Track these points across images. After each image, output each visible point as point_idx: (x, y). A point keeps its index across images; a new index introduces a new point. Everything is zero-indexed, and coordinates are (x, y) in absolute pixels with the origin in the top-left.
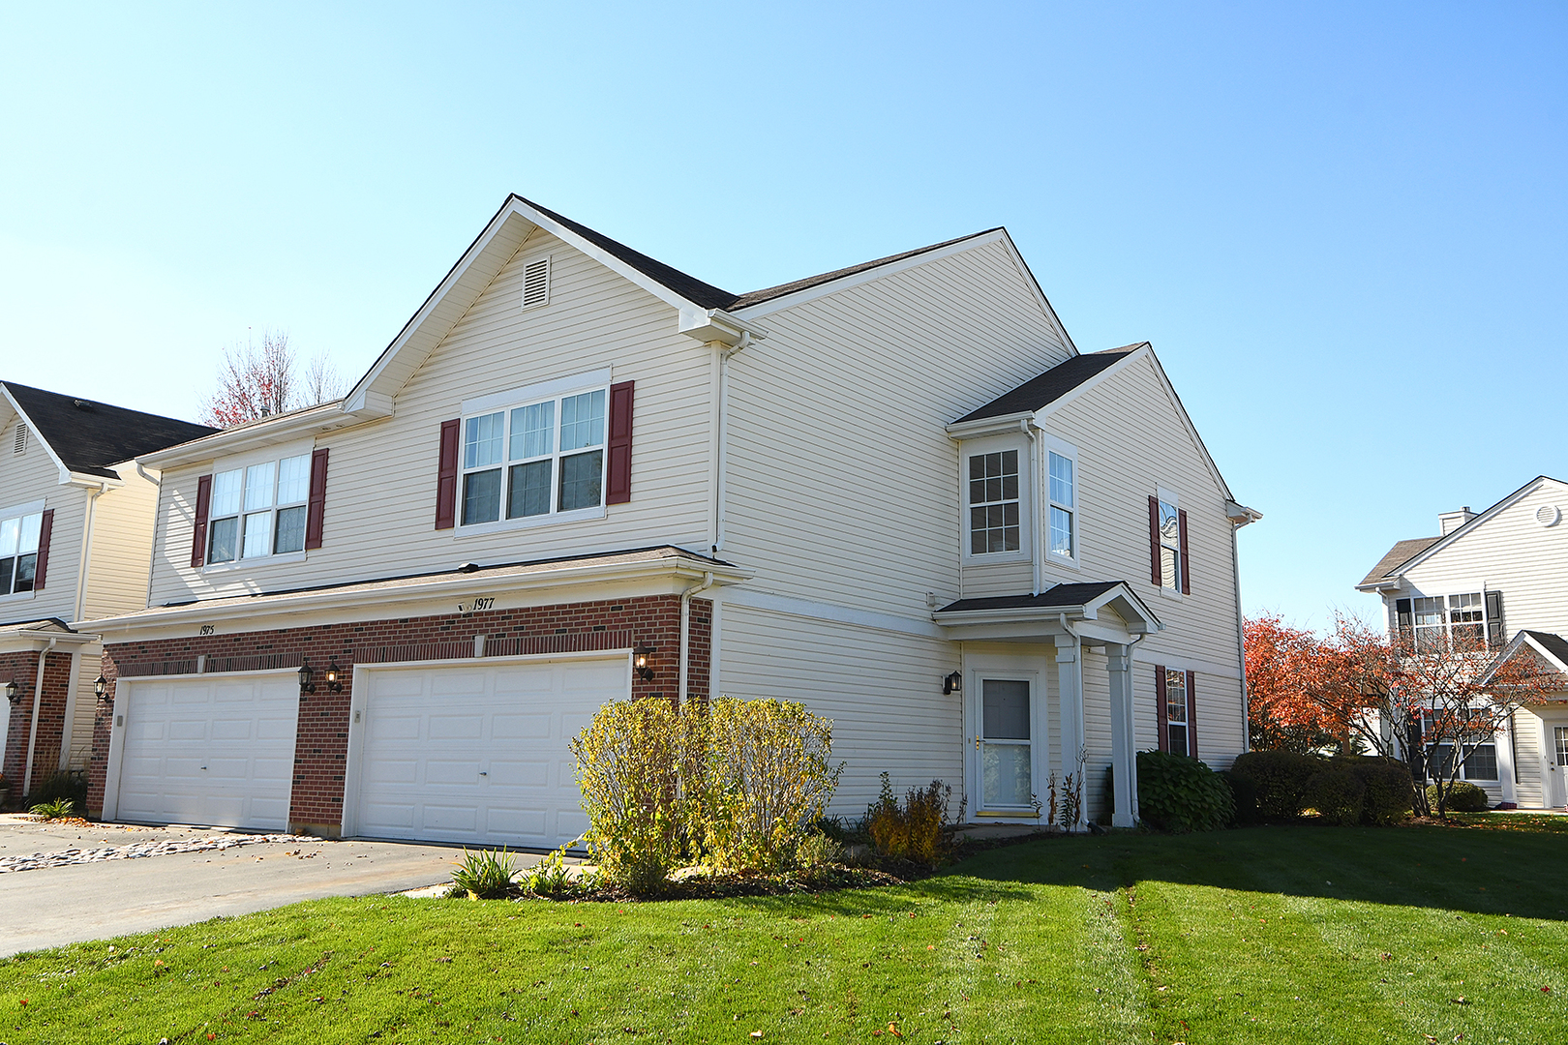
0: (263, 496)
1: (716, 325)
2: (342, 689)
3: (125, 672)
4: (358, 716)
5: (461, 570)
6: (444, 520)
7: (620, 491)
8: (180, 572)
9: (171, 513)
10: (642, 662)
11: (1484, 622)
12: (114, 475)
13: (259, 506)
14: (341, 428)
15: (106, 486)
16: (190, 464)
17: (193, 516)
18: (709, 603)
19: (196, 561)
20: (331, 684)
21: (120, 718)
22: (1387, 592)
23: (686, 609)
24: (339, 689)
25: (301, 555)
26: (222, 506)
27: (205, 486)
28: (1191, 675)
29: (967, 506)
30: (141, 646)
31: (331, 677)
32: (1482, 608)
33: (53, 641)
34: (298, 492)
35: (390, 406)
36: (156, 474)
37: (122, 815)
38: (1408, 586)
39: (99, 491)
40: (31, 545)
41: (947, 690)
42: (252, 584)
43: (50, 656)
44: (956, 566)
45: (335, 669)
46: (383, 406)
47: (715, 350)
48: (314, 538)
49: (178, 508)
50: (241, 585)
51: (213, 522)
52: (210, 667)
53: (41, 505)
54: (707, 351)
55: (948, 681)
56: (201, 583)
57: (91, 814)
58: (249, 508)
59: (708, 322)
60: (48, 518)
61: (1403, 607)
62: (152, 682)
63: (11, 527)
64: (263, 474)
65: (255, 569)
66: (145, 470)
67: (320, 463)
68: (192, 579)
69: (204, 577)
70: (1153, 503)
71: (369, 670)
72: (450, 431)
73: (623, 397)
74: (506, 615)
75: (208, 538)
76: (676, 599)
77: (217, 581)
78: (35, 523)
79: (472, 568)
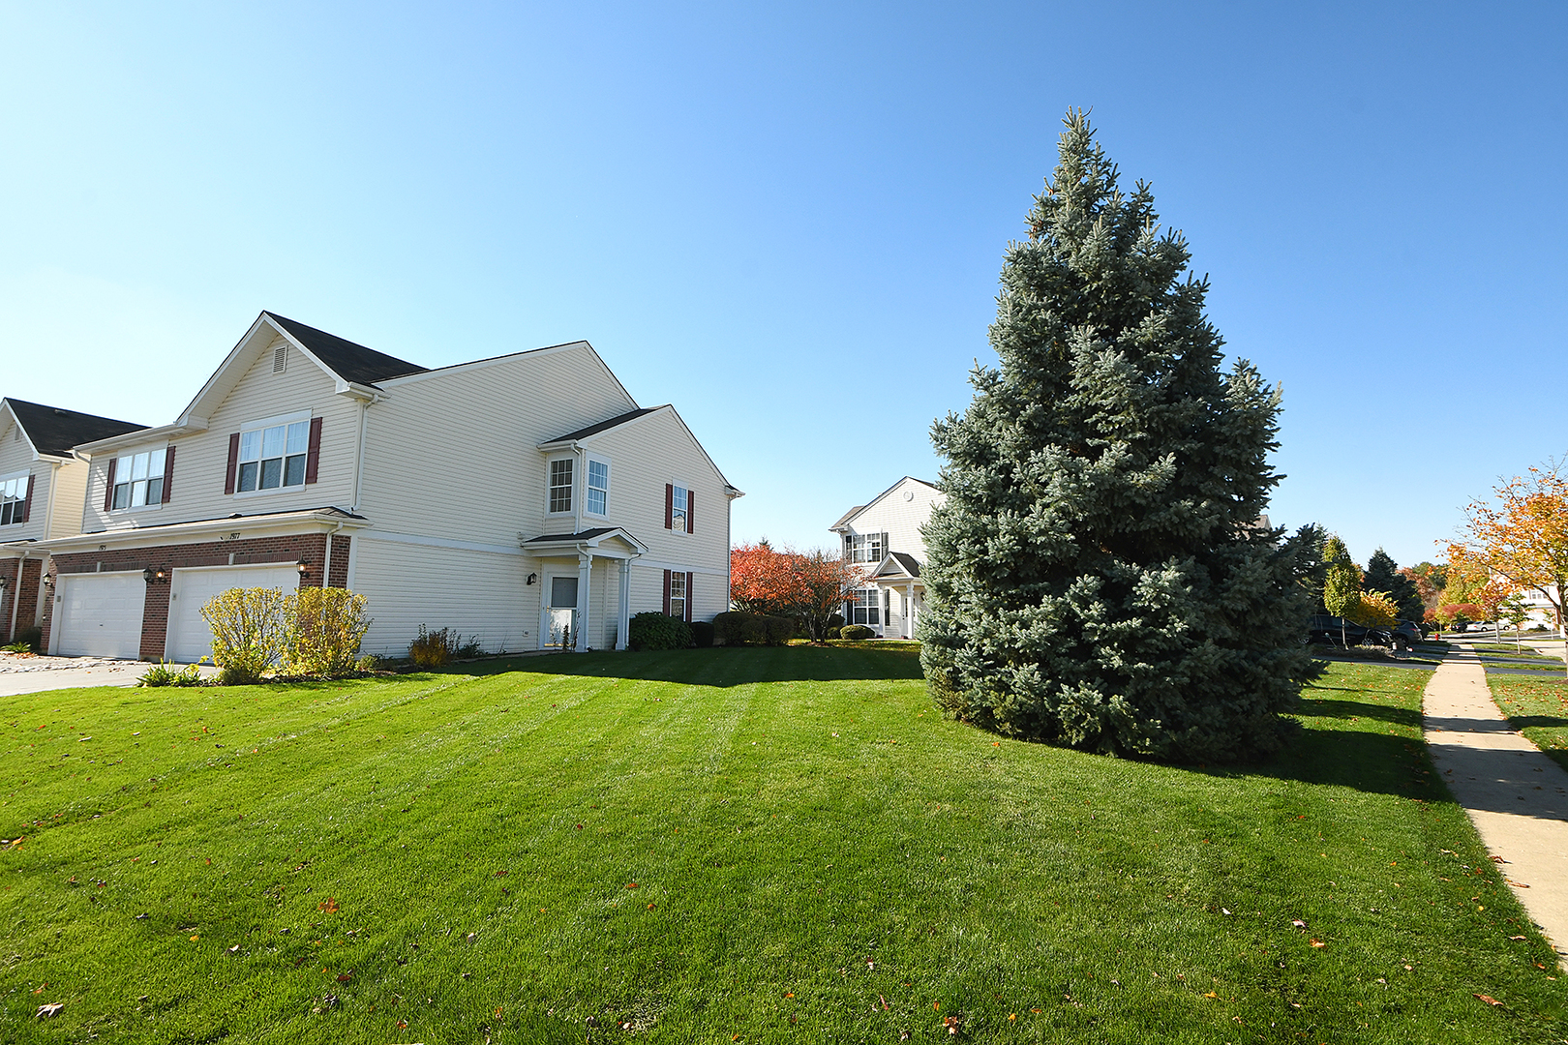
0: (141, 473)
1: (353, 390)
2: (166, 581)
3: (61, 571)
4: (175, 596)
5: (231, 517)
6: (229, 489)
7: (312, 477)
8: (99, 514)
9: (96, 479)
10: (302, 568)
11: (880, 547)
12: (70, 456)
13: (140, 478)
14: (181, 435)
15: (63, 463)
16: (106, 451)
17: (106, 482)
18: (349, 538)
19: (106, 508)
20: (161, 578)
21: (59, 597)
22: (842, 532)
23: (329, 540)
24: (165, 582)
25: (159, 506)
26: (121, 477)
27: (113, 464)
28: (690, 575)
29: (549, 487)
30: (70, 556)
31: (160, 575)
32: (880, 541)
33: (27, 553)
34: (159, 471)
35: (206, 424)
36: (88, 457)
37: (61, 652)
38: (850, 529)
39: (59, 466)
40: (22, 495)
41: (529, 583)
42: (135, 522)
43: (26, 561)
44: (540, 518)
45: (162, 571)
46: (203, 425)
47: (360, 403)
48: (166, 497)
49: (99, 477)
50: (129, 522)
51: (117, 486)
52: (103, 569)
53: (27, 472)
54: (356, 404)
55: (529, 578)
56: (109, 521)
57: (43, 651)
58: (134, 479)
59: (349, 389)
60: (32, 479)
61: (848, 539)
62: (76, 577)
63: (12, 483)
64: (142, 458)
65: (137, 513)
66: (79, 454)
67: (171, 454)
68: (105, 517)
69: (111, 517)
70: (669, 488)
71: (183, 571)
72: (235, 439)
73: (316, 425)
74: (245, 542)
75: (113, 496)
76: (323, 537)
77: (117, 520)
78: (24, 482)
79: (237, 516)
